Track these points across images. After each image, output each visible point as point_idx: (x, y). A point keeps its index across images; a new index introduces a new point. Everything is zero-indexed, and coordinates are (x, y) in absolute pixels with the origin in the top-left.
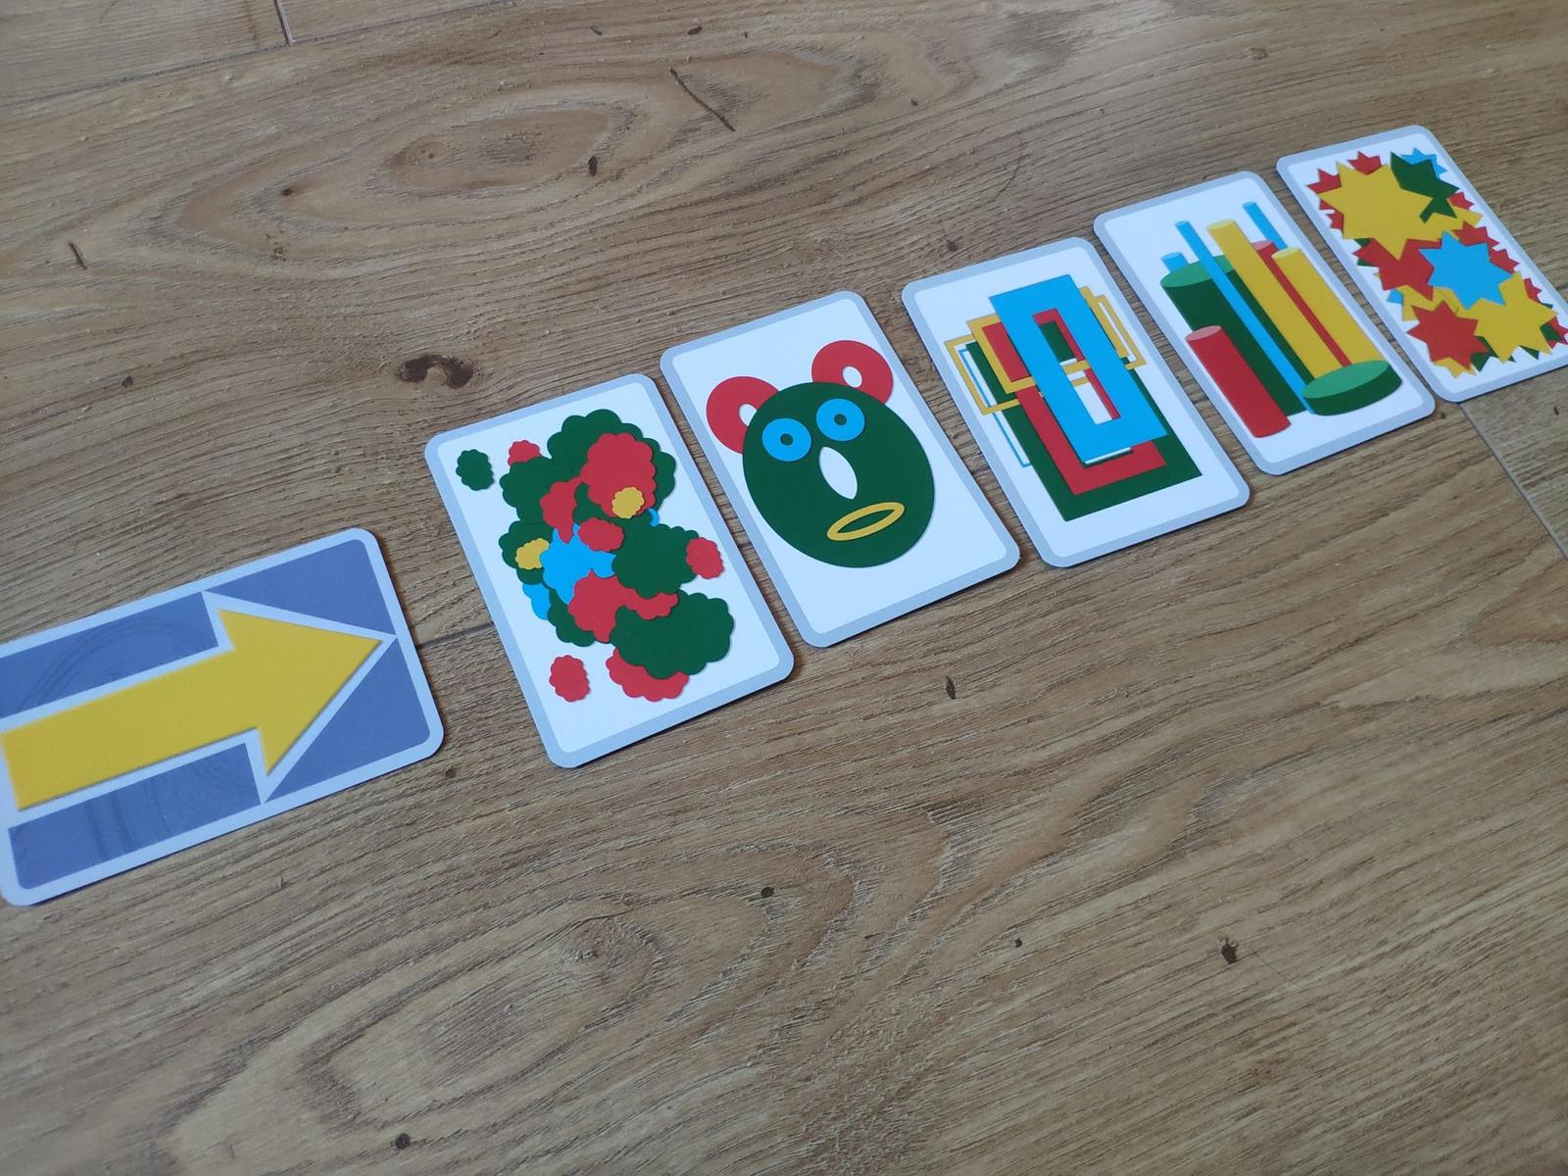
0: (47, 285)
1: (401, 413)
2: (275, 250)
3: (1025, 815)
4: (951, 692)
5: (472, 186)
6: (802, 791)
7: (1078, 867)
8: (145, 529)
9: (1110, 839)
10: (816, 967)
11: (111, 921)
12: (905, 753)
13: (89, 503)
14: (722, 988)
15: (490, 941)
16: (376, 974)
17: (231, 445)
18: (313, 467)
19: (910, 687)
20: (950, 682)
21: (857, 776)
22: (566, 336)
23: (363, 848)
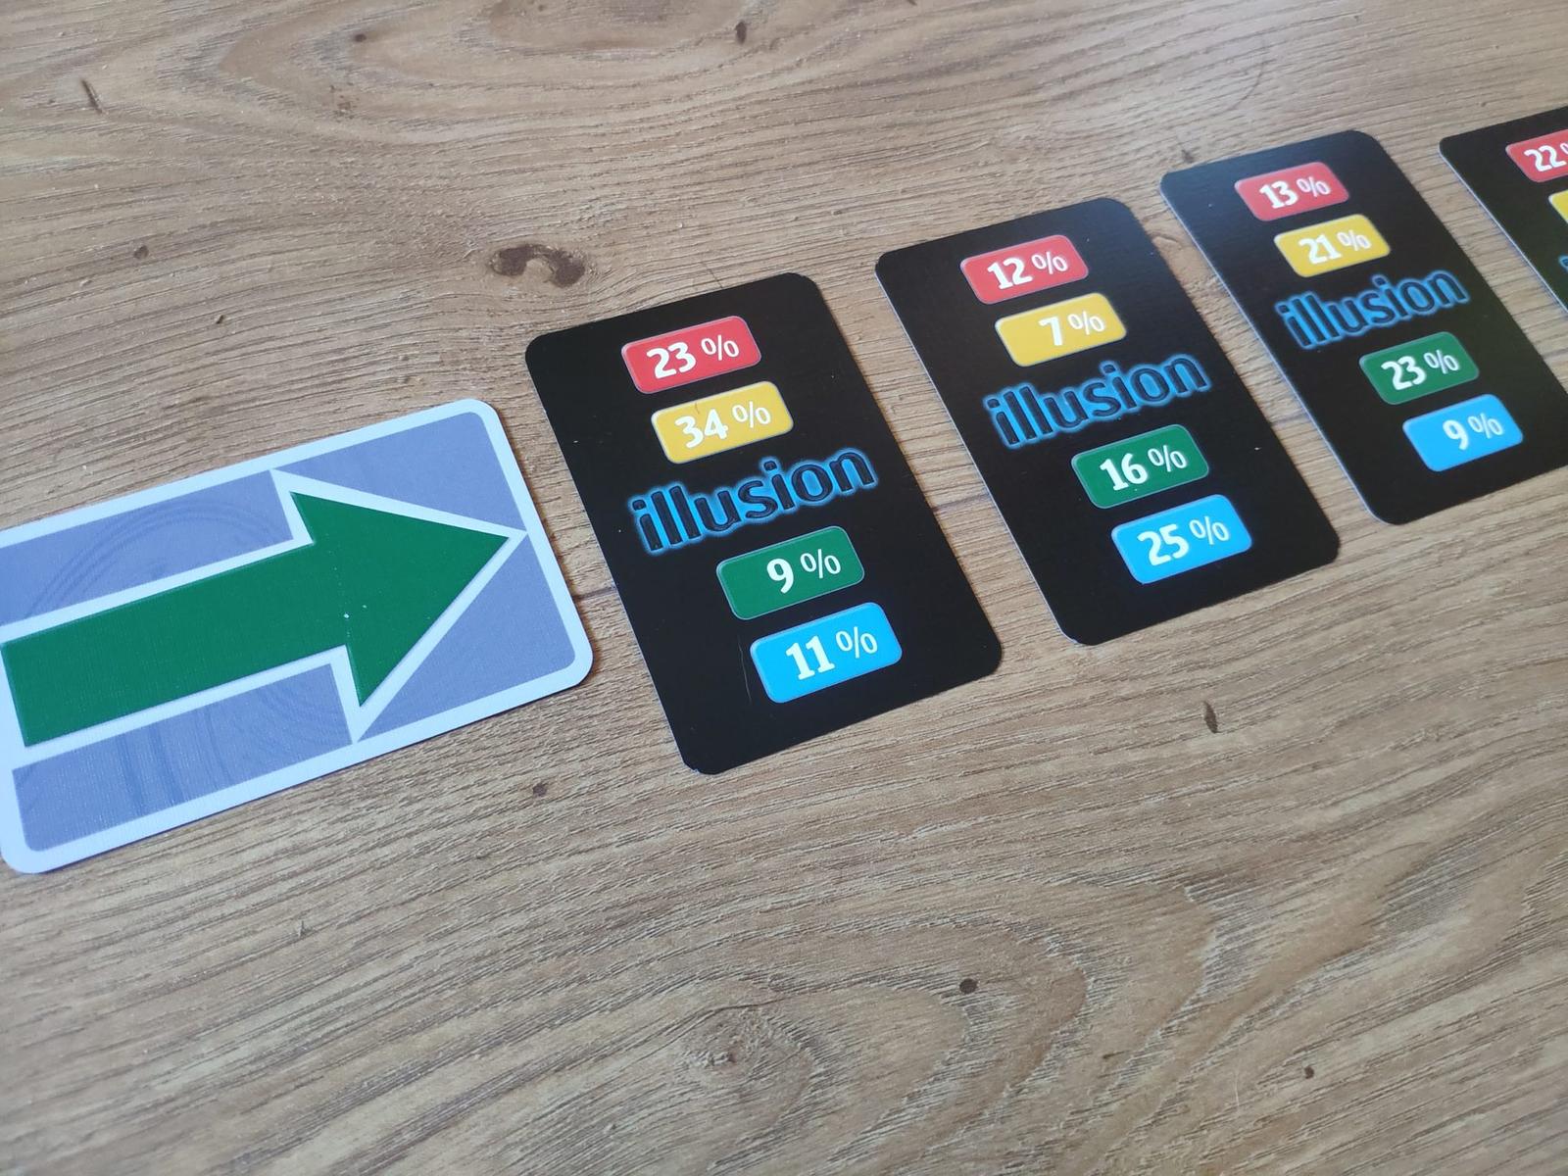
0: (48, 129)
1: (491, 313)
2: (341, 105)
3: (1314, 896)
4: (1213, 725)
5: (591, 46)
6: (1013, 847)
7: (1384, 969)
8: (148, 439)
9: (1423, 933)
10: (1036, 1095)
11: (62, 968)
12: (1151, 803)
13: (78, 401)
14: (906, 1117)
15: (587, 1031)
16: (426, 1069)
17: (271, 339)
18: (374, 374)
19: (1156, 713)
20: (1210, 710)
21: (1089, 830)
22: (703, 232)
23: (416, 887)
